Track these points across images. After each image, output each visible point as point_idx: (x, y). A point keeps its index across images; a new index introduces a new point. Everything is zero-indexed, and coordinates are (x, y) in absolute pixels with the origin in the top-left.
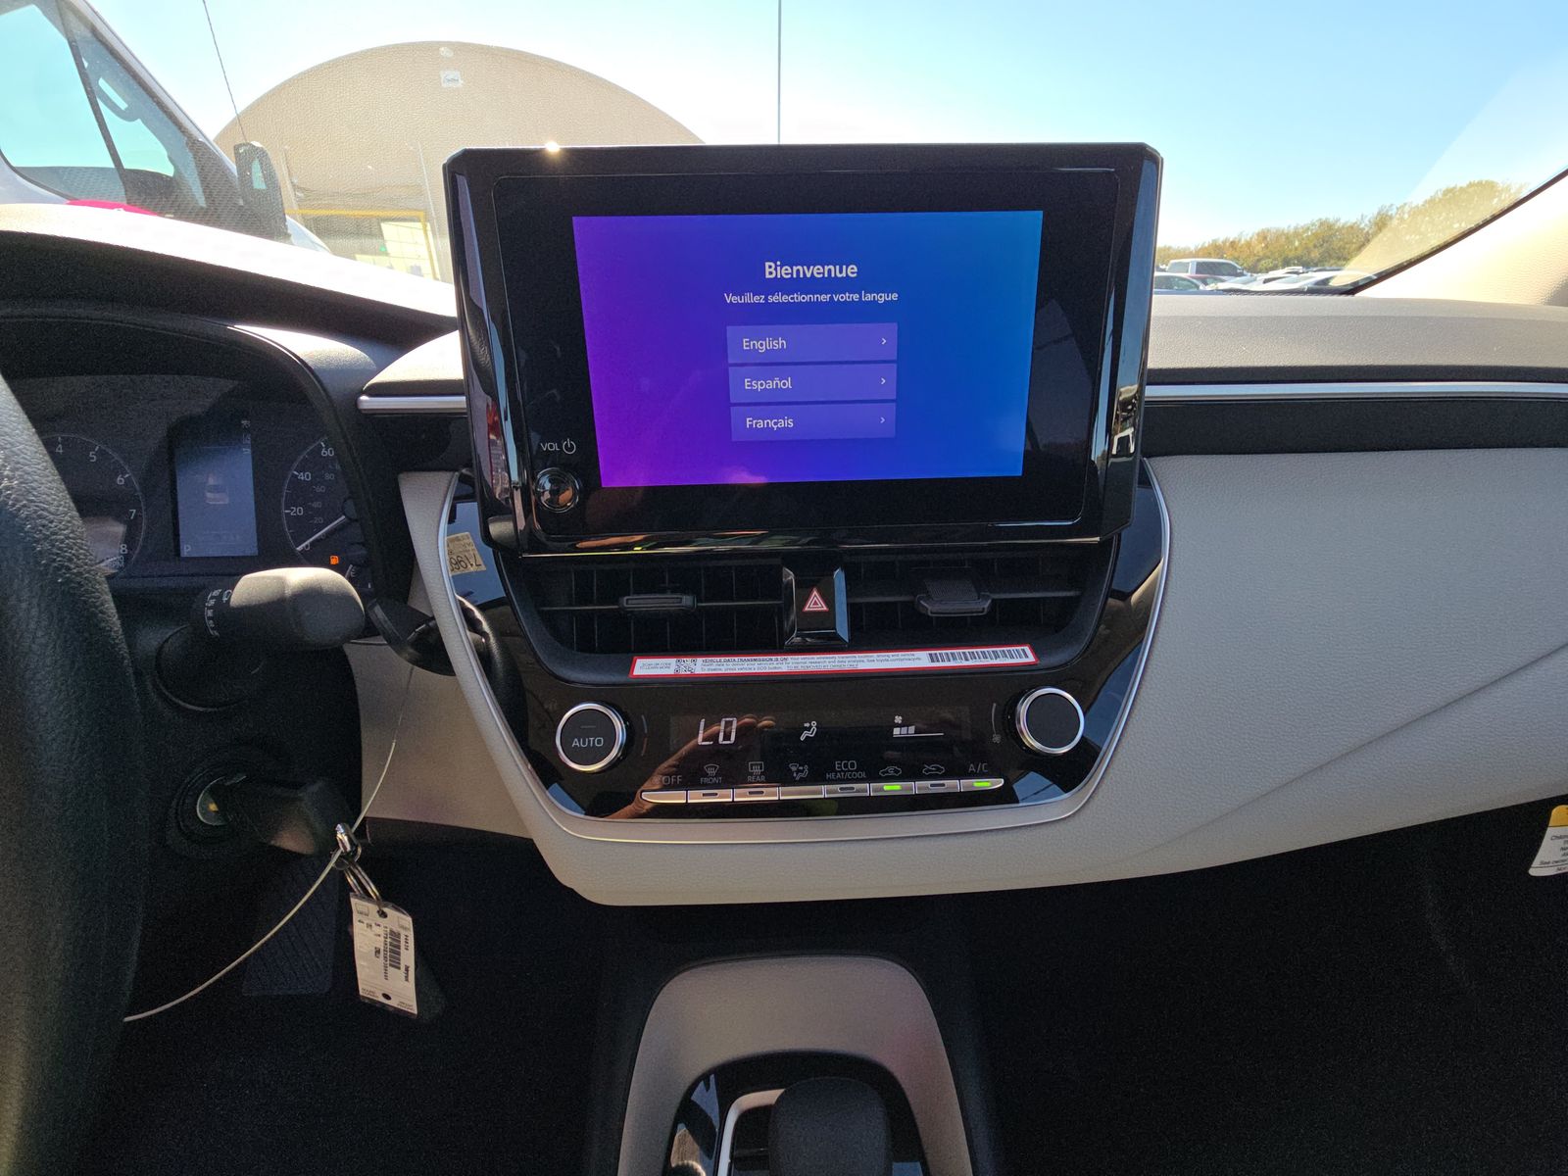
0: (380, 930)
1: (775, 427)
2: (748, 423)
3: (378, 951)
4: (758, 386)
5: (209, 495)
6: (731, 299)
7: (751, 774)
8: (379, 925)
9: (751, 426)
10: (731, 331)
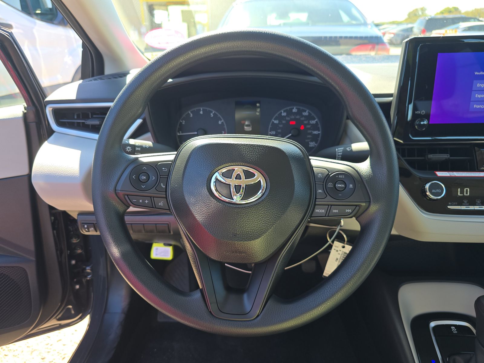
0: (340, 253)
1: (482, 107)
2: (475, 106)
3: (337, 259)
4: (480, 96)
5: (245, 127)
6: (477, 73)
7: (477, 203)
8: (340, 251)
9: (475, 107)
10: (475, 82)
